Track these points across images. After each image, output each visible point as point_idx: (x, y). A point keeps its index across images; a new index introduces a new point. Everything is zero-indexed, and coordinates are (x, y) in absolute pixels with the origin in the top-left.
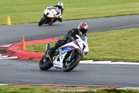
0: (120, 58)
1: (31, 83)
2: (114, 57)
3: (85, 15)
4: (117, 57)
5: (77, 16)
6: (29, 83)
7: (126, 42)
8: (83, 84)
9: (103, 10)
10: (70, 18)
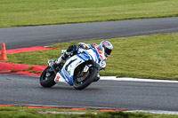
0: (127, 72)
1: (14, 102)
2: (120, 72)
3: (83, 17)
4: (123, 72)
5: (73, 18)
6: (11, 102)
7: (135, 53)
8: (80, 105)
9: (106, 11)
10: (63, 21)
